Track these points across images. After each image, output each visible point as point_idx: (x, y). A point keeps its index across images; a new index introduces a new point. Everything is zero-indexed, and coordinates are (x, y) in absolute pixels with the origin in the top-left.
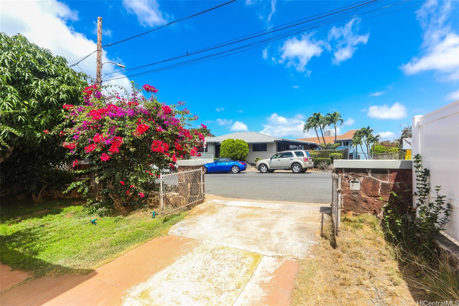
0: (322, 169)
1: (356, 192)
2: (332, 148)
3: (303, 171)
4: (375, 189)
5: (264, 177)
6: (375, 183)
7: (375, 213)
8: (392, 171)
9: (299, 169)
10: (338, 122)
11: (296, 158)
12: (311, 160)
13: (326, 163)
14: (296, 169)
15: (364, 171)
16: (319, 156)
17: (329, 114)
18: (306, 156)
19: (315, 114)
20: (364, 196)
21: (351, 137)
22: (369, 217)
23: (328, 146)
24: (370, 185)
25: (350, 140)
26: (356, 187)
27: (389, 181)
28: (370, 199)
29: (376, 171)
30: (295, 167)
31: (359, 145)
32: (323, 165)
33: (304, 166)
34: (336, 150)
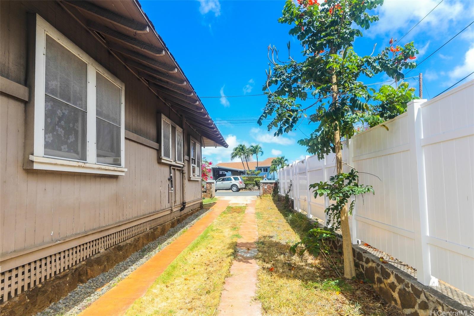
0: (250, 189)
1: (266, 189)
2: (255, 175)
3: (238, 190)
4: (270, 188)
5: (223, 193)
6: (270, 186)
7: (270, 194)
8: (274, 183)
9: (236, 189)
10: (259, 154)
11: (234, 182)
12: (243, 183)
13: (252, 185)
14: (234, 189)
15: (268, 183)
16: (247, 180)
17: (252, 146)
18: (240, 180)
19: (241, 146)
20: (268, 190)
21: (269, 165)
22: (269, 195)
23: (253, 173)
24: (269, 187)
25: (269, 167)
26: (266, 187)
27: (273, 185)
28: (269, 190)
29: (270, 183)
30: (233, 187)
31: (275, 172)
32: (250, 186)
33: (239, 187)
34: (258, 176)
